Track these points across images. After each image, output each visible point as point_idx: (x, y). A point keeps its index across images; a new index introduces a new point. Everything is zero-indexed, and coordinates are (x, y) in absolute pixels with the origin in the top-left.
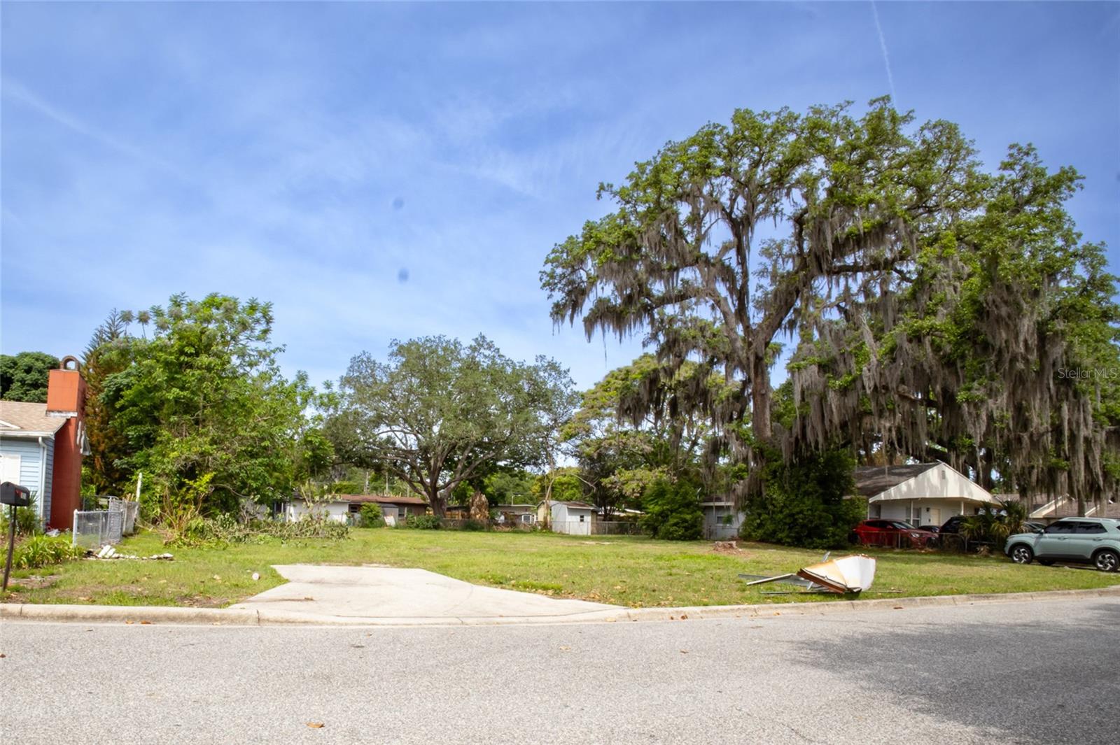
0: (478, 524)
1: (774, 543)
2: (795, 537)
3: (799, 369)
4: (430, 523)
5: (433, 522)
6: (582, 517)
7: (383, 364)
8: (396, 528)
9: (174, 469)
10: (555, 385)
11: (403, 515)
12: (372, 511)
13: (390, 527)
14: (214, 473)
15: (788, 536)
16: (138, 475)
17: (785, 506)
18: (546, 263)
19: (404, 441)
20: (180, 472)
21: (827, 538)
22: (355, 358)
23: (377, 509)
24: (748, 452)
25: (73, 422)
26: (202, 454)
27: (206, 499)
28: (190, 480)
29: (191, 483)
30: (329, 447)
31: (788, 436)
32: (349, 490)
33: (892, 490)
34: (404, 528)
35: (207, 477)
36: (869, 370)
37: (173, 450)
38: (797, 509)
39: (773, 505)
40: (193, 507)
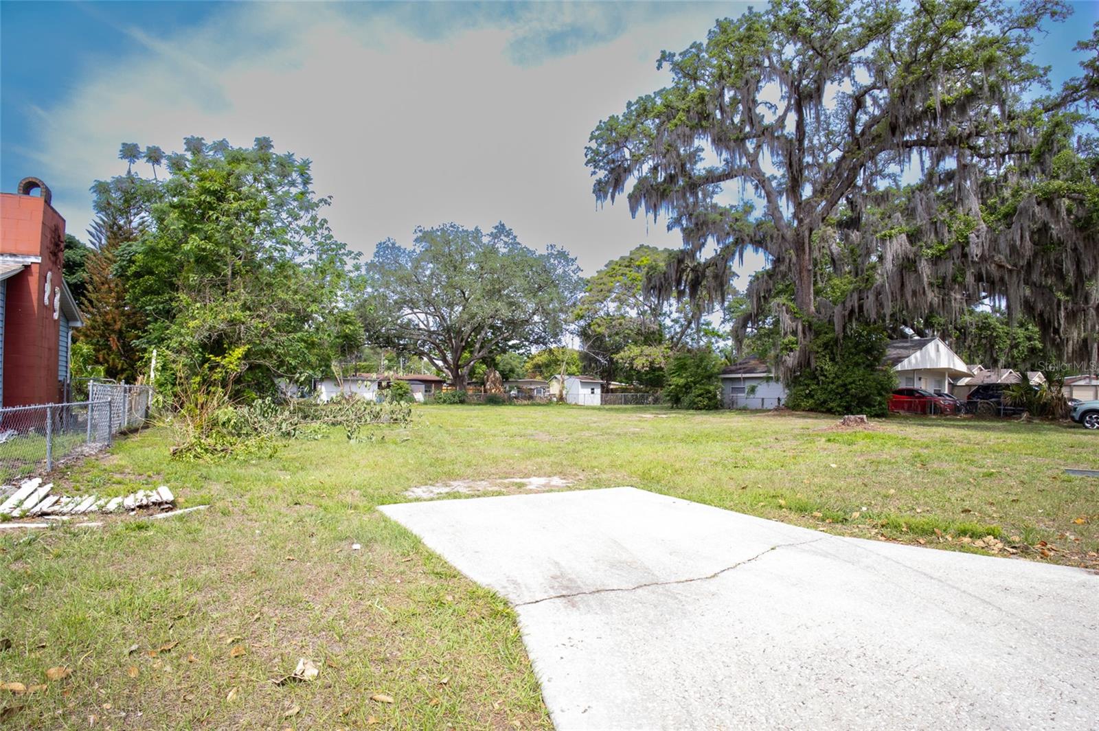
0: (498, 398)
1: (823, 412)
2: (845, 407)
3: (890, 237)
4: (457, 398)
5: (459, 397)
6: (593, 389)
7: (408, 249)
8: (425, 403)
9: (195, 341)
10: (564, 272)
11: (430, 391)
12: (401, 388)
13: (420, 403)
14: (248, 346)
15: (839, 406)
16: (152, 352)
17: (837, 377)
18: (591, 139)
19: (425, 322)
20: (204, 346)
21: (874, 406)
22: (380, 244)
23: (407, 386)
24: (797, 326)
25: (35, 269)
26: (232, 322)
27: (238, 380)
28: (216, 356)
29: (218, 359)
30: (360, 327)
31: (841, 309)
32: (367, 369)
33: (906, 361)
34: (433, 403)
35: (239, 352)
36: (978, 237)
37: (193, 318)
38: (850, 380)
39: (825, 376)
40: (220, 389)
